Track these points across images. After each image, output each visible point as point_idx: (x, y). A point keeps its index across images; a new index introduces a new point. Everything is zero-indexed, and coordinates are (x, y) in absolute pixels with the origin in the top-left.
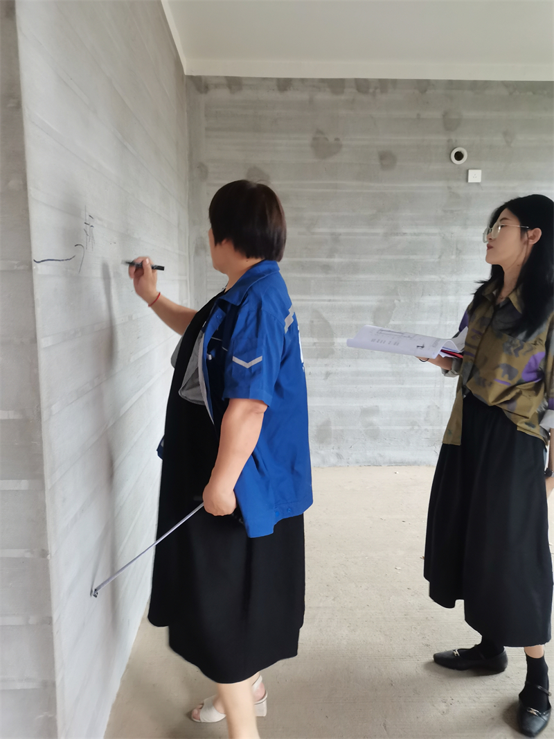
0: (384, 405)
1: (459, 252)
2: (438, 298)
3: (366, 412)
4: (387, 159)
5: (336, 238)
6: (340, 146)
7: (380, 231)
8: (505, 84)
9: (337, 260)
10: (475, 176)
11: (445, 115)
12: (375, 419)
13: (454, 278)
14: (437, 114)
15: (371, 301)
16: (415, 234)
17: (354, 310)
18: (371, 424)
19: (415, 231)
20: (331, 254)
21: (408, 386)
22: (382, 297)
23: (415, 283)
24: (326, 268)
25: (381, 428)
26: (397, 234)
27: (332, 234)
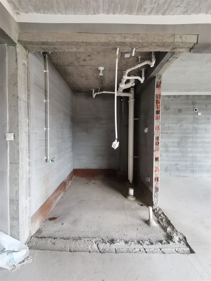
0: (180, 163)
1: (196, 130)
2: (192, 140)
3: (176, 165)
4: (180, 111)
5: (169, 127)
6: (170, 108)
7: (179, 125)
8: (205, 96)
9: (169, 131)
10: (199, 114)
11: (192, 102)
12: (178, 166)
13: (195, 135)
14: (191, 102)
15: (177, 140)
16: (186, 126)
17: (173, 142)
18: (177, 167)
19: (186, 125)
20: (168, 130)
21: (185, 159)
22: (179, 139)
23: (187, 136)
24: (167, 133)
25: (179, 168)
26: (182, 126)
27: (168, 126)
